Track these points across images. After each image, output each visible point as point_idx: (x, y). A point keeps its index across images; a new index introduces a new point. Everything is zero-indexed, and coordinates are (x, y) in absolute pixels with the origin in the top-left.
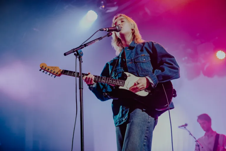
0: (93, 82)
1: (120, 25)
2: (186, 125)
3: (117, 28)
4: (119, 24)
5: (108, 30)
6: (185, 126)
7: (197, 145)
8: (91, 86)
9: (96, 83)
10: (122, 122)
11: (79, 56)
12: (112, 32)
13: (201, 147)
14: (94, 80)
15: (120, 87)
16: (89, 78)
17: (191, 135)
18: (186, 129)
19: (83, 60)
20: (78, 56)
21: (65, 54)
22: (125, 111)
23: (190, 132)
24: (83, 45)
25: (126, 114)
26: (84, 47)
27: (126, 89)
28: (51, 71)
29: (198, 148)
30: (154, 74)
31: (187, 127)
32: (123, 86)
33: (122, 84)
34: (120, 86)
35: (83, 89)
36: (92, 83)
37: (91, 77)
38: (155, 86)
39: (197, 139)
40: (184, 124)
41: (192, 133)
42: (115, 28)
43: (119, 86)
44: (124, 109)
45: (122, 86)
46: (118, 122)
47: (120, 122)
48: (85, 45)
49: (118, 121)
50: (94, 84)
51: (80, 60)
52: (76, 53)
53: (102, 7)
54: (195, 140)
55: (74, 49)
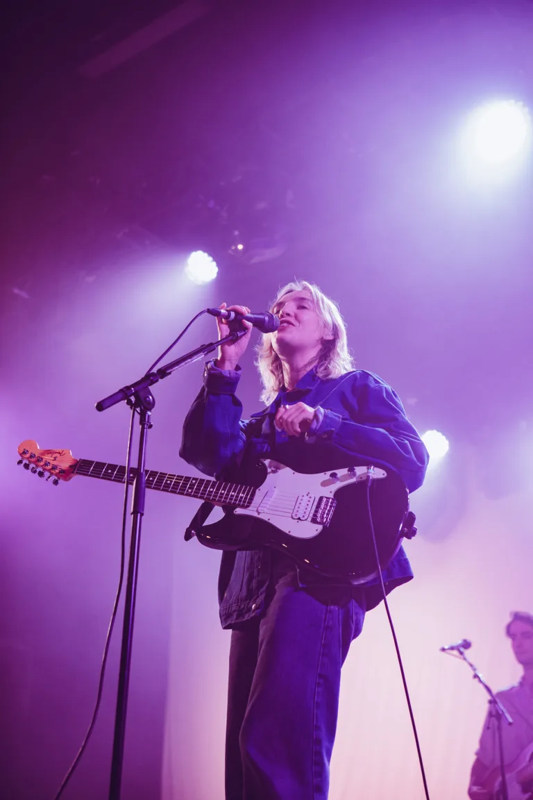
1: (288, 315)
2: (467, 645)
6: (462, 649)
7: (494, 713)
10: (246, 613)
11: (141, 410)
15: (238, 511)
17: (477, 680)
18: (465, 659)
19: (151, 423)
20: (138, 409)
21: (101, 407)
22: (259, 578)
23: (474, 670)
25: (261, 590)
26: (157, 381)
27: (255, 515)
28: (46, 464)
29: (496, 723)
31: (467, 653)
32: (248, 507)
34: (239, 506)
35: (142, 515)
40: (459, 642)
41: (481, 674)
44: (255, 574)
45: (244, 507)
46: (234, 611)
47: (241, 614)
48: (163, 373)
49: (233, 609)
51: (142, 422)
52: (133, 399)
53: (236, 249)
54: (489, 697)
55: (128, 388)
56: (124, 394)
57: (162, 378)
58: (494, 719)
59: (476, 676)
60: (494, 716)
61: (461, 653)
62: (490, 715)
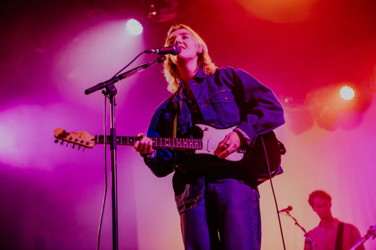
0: (152, 150)
1: (180, 42)
2: (290, 208)
3: (174, 48)
4: (178, 41)
5: (160, 51)
6: (288, 211)
7: (308, 241)
8: (149, 156)
9: (156, 151)
10: (191, 205)
11: (110, 95)
12: (166, 55)
13: (313, 244)
14: (153, 146)
15: (198, 152)
16: (144, 144)
17: (297, 225)
18: (290, 216)
19: (116, 102)
20: (108, 96)
21: (87, 92)
23: (295, 220)
24: (117, 76)
26: (118, 81)
27: (206, 152)
28: (76, 140)
29: (309, 246)
30: (249, 123)
31: (291, 212)
32: (201, 149)
33: (199, 145)
34: (197, 149)
35: (116, 149)
36: (150, 152)
37: (147, 142)
38: (252, 141)
39: (307, 231)
40: (286, 207)
41: (298, 222)
42: (171, 48)
43: (195, 150)
45: (199, 149)
47: (188, 206)
48: (121, 77)
50: (152, 152)
51: (111, 102)
52: (105, 89)
53: (152, 15)
54: (304, 233)
55: (102, 83)
56: (99, 86)
57: (120, 80)
58: (308, 244)
59: (296, 223)
60: (308, 243)
61: (288, 213)
62: (306, 242)
